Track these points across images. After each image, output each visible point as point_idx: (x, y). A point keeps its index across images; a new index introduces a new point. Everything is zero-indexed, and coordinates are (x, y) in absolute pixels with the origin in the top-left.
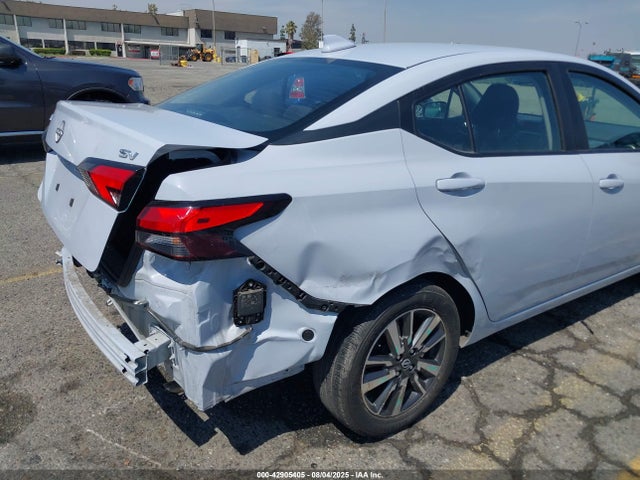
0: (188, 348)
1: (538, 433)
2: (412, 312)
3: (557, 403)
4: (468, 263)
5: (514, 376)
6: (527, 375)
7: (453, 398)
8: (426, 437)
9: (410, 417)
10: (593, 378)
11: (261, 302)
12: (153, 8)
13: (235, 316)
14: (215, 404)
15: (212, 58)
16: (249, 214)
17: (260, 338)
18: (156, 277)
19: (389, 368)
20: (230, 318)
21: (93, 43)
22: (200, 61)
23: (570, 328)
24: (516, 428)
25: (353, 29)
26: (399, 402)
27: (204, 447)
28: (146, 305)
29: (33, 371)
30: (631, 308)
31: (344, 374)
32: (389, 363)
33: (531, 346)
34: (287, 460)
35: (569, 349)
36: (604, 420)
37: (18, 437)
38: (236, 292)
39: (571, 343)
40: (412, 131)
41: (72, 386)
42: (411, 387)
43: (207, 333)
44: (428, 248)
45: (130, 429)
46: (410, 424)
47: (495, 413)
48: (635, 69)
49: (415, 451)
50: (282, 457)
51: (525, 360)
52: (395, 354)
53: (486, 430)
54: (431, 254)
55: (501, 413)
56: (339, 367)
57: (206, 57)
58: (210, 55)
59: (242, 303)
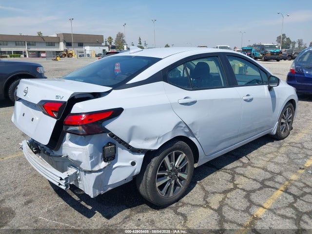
0: (86, 172)
1: (228, 198)
2: (174, 152)
3: (236, 187)
4: (194, 132)
5: (218, 179)
6: (224, 178)
7: (194, 189)
8: (184, 204)
9: (177, 197)
10: (250, 176)
11: (114, 151)
12: (40, 33)
13: (104, 157)
14: (98, 194)
15: (72, 56)
16: (108, 116)
17: (114, 166)
18: (71, 144)
19: (167, 176)
20: (102, 159)
21: (11, 51)
22: (66, 57)
23: (241, 159)
24: (220, 197)
25: (140, 39)
26: (172, 191)
27: (92, 218)
28: (67, 157)
29: (10, 198)
30: (265, 149)
31: (149, 179)
32: (166, 174)
33: (225, 167)
34: (128, 219)
35: (240, 167)
36: (254, 191)
37: (9, 224)
38: (104, 148)
39: (241, 164)
40: (167, 82)
41: (29, 202)
42: (176, 185)
43: (94, 164)
44: (177, 126)
45: (58, 215)
46: (177, 200)
47: (211, 193)
48: (267, 51)
49: (180, 210)
50: (126, 218)
51: (223, 173)
52: (169, 170)
53: (208, 200)
54: (179, 128)
55: (214, 193)
56: (147, 176)
57: (70, 55)
58: (71, 54)
59: (107, 152)
